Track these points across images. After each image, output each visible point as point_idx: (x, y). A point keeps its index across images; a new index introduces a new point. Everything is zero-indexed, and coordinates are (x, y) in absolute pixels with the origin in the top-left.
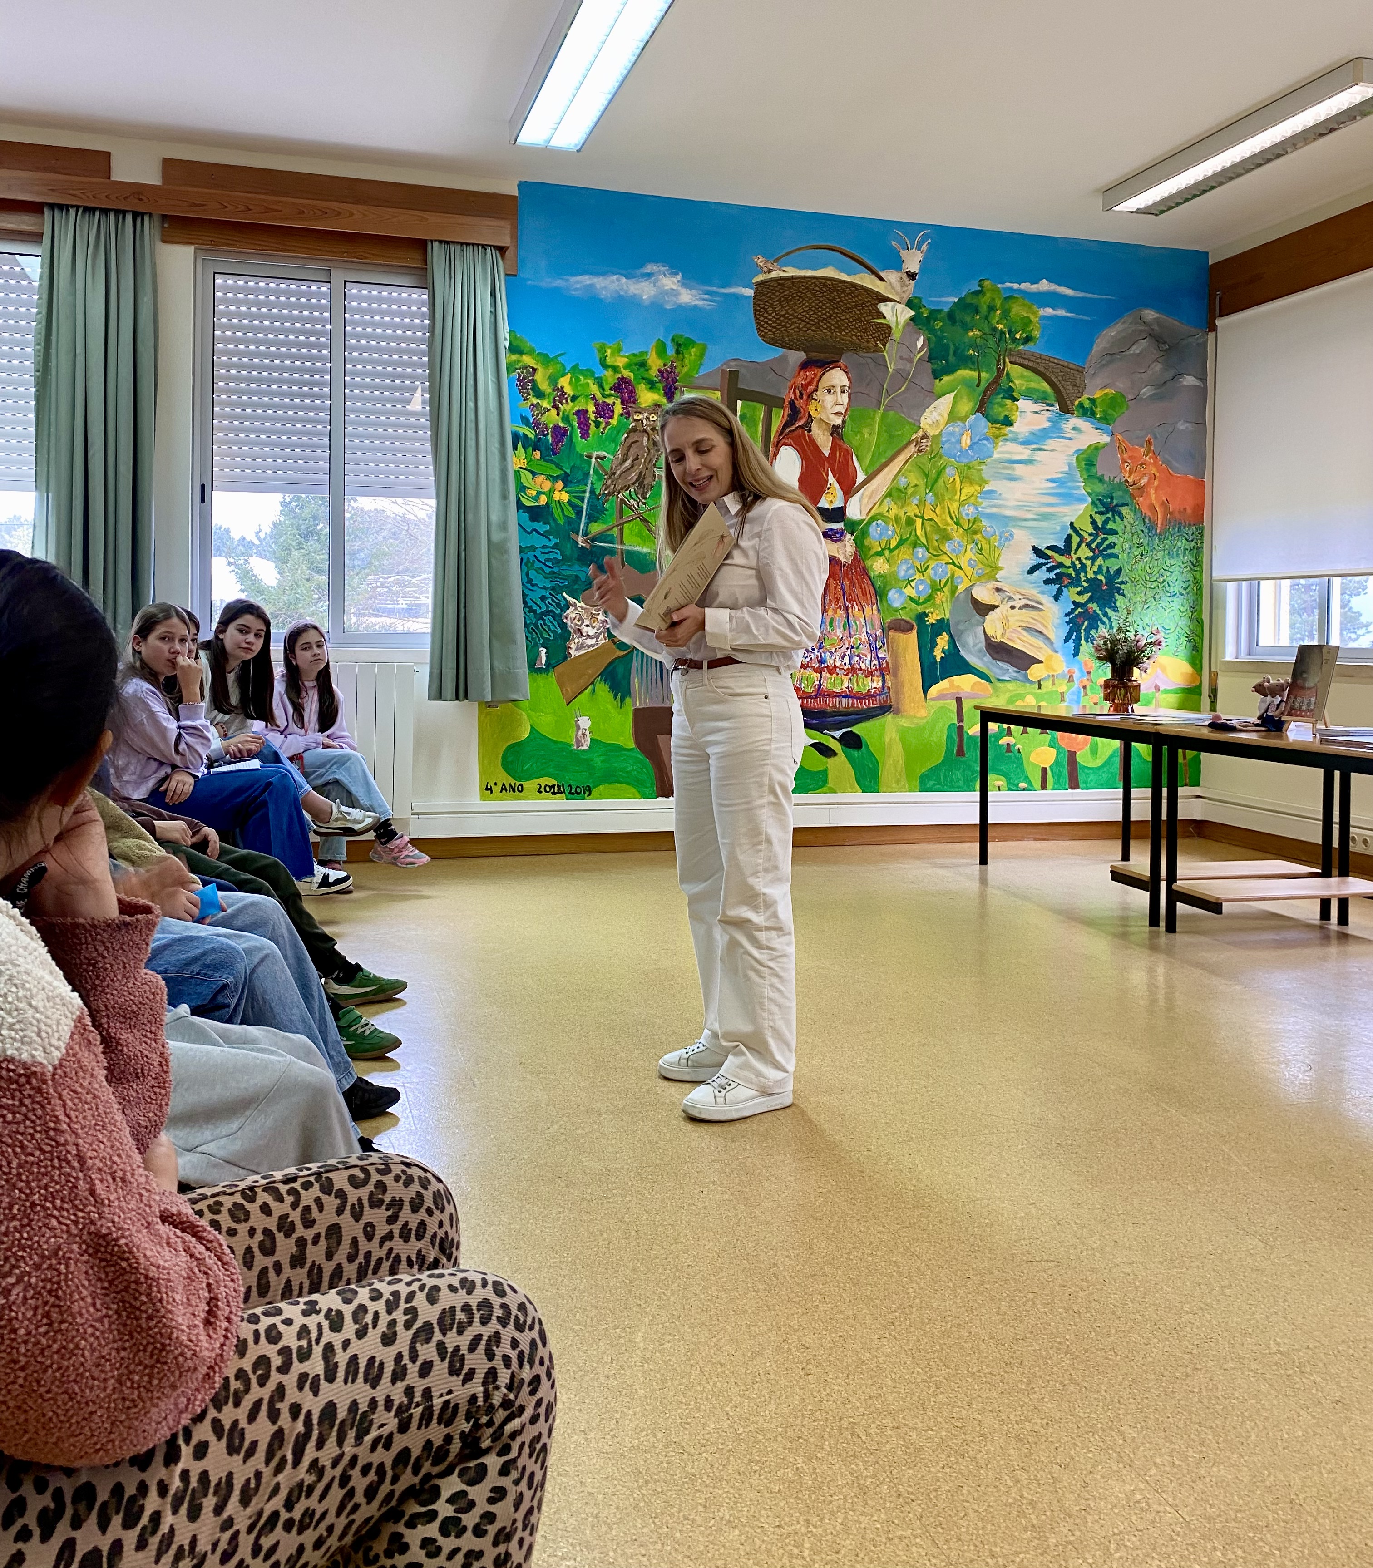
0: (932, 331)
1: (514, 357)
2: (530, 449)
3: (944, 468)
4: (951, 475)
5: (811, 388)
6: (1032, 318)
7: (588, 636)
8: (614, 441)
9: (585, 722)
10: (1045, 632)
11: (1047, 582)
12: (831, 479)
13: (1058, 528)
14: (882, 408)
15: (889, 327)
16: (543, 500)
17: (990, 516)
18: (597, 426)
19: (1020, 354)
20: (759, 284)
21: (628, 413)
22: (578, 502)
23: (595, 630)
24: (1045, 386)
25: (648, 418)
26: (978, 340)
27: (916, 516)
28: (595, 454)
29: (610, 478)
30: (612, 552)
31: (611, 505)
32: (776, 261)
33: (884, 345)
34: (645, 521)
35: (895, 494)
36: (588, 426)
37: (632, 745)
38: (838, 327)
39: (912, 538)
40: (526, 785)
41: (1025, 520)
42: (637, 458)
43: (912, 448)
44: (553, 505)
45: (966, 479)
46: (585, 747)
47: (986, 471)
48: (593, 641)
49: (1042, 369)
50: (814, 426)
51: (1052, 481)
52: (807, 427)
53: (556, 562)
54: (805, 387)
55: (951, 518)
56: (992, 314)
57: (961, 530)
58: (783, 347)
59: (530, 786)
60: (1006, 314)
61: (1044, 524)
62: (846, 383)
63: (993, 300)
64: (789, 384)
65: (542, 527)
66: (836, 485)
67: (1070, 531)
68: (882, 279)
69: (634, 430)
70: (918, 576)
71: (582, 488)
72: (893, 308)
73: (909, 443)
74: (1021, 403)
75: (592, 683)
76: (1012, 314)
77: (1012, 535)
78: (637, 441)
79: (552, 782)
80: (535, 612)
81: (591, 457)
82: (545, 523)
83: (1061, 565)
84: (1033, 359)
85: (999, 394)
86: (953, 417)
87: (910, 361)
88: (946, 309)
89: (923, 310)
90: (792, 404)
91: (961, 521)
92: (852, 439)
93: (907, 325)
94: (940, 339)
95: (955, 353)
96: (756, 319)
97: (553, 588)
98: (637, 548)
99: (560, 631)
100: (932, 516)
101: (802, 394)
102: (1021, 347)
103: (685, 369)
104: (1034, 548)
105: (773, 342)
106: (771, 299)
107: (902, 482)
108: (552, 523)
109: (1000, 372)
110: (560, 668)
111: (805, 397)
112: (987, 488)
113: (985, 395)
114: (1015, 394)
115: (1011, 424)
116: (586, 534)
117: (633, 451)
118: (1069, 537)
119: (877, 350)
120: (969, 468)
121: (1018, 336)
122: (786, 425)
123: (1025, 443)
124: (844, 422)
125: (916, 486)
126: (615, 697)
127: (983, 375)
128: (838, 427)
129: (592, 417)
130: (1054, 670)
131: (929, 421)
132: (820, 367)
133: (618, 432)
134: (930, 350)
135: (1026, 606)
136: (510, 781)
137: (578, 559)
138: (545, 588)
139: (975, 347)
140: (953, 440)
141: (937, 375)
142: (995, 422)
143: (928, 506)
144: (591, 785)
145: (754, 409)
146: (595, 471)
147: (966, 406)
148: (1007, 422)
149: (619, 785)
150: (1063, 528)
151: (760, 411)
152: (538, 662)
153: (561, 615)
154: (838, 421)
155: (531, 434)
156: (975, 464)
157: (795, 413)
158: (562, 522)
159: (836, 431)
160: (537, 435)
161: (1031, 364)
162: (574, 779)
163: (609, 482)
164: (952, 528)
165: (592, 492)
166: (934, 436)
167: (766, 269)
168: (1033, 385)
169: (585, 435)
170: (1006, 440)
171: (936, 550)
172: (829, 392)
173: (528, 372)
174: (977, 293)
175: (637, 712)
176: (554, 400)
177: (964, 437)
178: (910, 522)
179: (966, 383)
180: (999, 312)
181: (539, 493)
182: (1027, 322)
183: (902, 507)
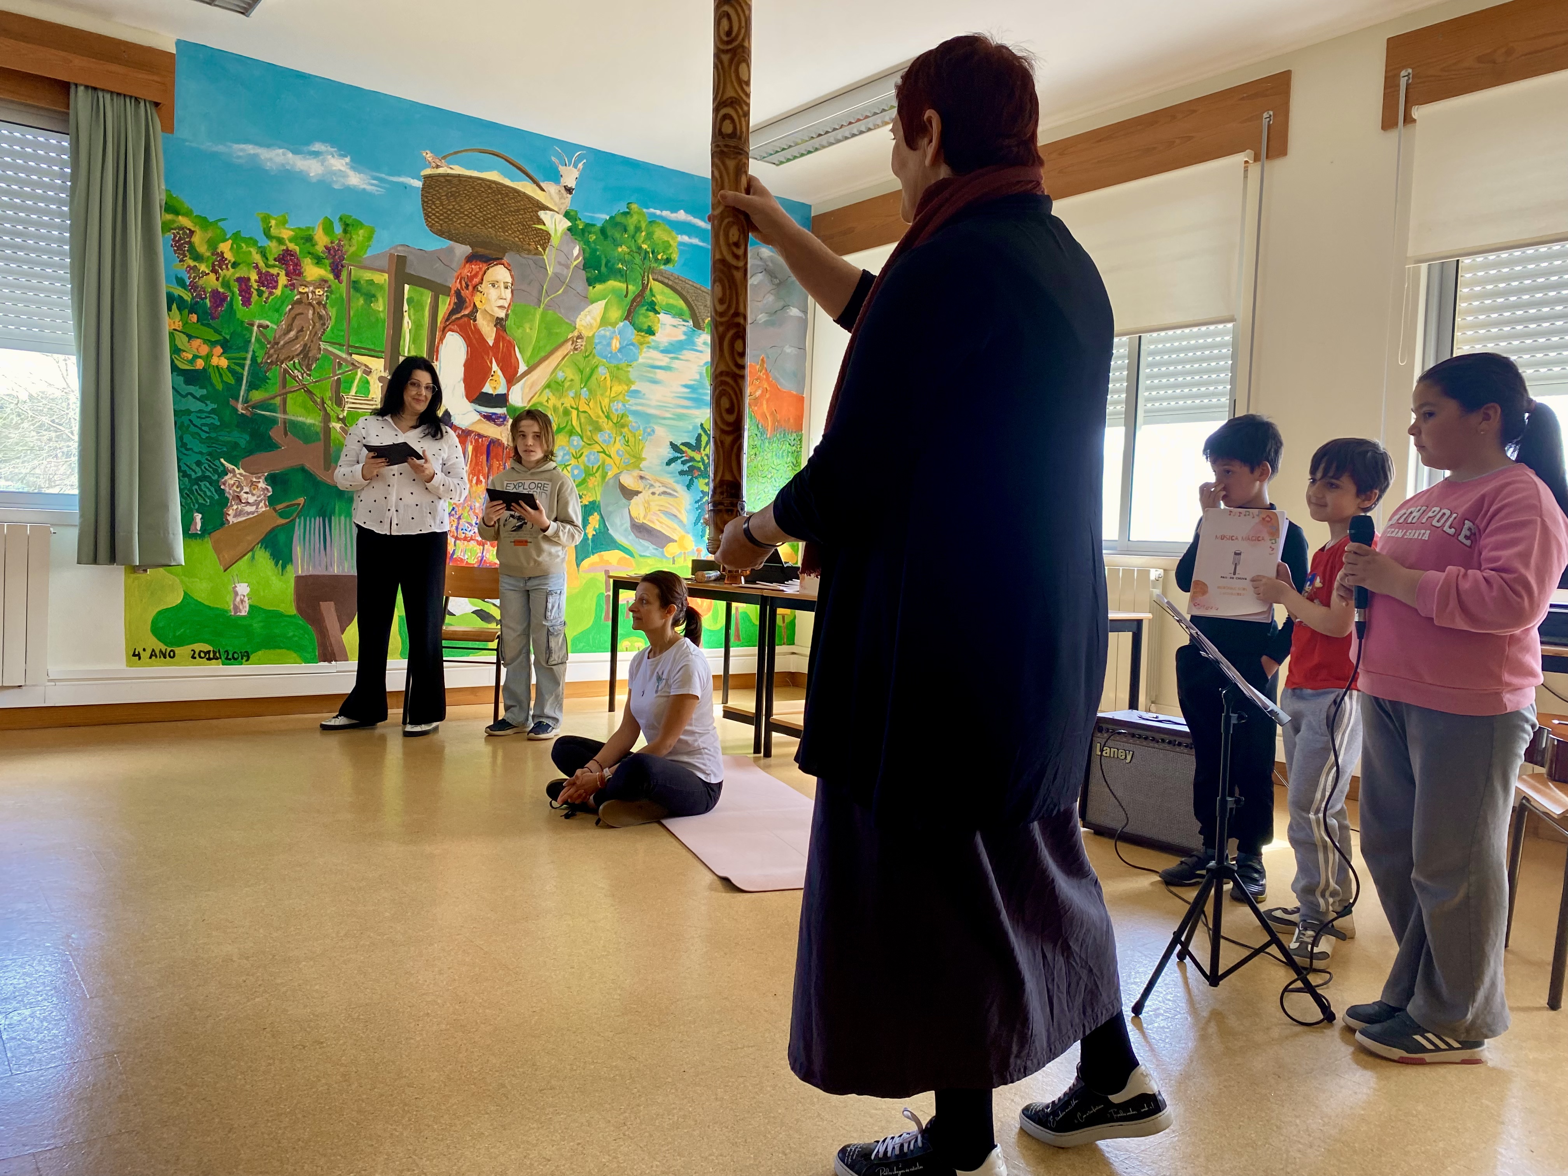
0: (587, 243)
1: (169, 217)
2: (186, 311)
3: (597, 367)
4: (602, 373)
5: (476, 280)
6: (672, 242)
7: (248, 503)
8: (277, 311)
9: (243, 589)
10: (679, 515)
11: (682, 473)
12: (495, 367)
13: (691, 427)
14: (542, 306)
15: (548, 234)
16: (200, 364)
17: (636, 413)
18: (260, 293)
19: (661, 273)
20: (427, 178)
21: (293, 285)
22: (238, 369)
23: (255, 498)
24: (681, 304)
25: (313, 292)
26: (626, 256)
27: (572, 408)
28: (257, 322)
29: (272, 347)
30: (274, 421)
31: (274, 374)
32: (444, 158)
33: (544, 250)
34: (309, 392)
35: (553, 385)
36: (250, 294)
37: (293, 611)
38: (502, 228)
39: (569, 427)
40: (178, 650)
41: (665, 418)
42: (301, 330)
43: (569, 346)
44: (211, 370)
45: (615, 378)
46: (243, 614)
47: (633, 374)
48: (253, 509)
49: (680, 289)
50: (479, 316)
51: (686, 386)
52: (472, 315)
53: (213, 427)
54: (471, 279)
55: (603, 412)
56: (637, 235)
57: (610, 423)
58: (451, 239)
59: (183, 651)
60: (649, 236)
61: (681, 424)
62: (510, 280)
63: (639, 222)
64: (456, 274)
65: (200, 392)
66: (499, 373)
67: (700, 431)
68: (543, 190)
69: (299, 302)
70: (573, 462)
71: (242, 354)
72: (552, 217)
73: (566, 341)
74: (662, 316)
75: (252, 550)
76: (655, 236)
77: (653, 431)
78: (302, 314)
79: (207, 647)
80: (189, 476)
81: (252, 325)
82: (201, 388)
83: (692, 459)
84: (672, 278)
85: (643, 306)
86: (604, 321)
87: (568, 267)
88: (599, 225)
89: (578, 222)
90: (458, 294)
91: (612, 416)
92: (514, 331)
93: (565, 234)
94: (594, 251)
95: (606, 265)
96: (424, 209)
97: (210, 454)
98: (300, 419)
99: (217, 497)
100: (586, 408)
101: (467, 286)
102: (662, 267)
103: (353, 249)
104: (671, 443)
105: (440, 233)
106: (439, 193)
107: (560, 375)
108: (210, 389)
109: (645, 287)
110: (217, 534)
111: (470, 288)
112: (633, 388)
113: (631, 306)
114: (657, 308)
115: (654, 334)
116: (246, 401)
117: (296, 322)
118: (700, 436)
119: (538, 253)
120: (618, 369)
121: (659, 257)
122: (453, 312)
123: (665, 351)
124: (507, 315)
125: (572, 380)
126: (276, 564)
127: (630, 287)
128: (502, 319)
129: (255, 285)
130: (686, 549)
131: (584, 323)
132: (485, 262)
133: (283, 303)
134: (584, 259)
135: (664, 493)
136: (160, 646)
137: (237, 426)
138: (201, 453)
139: (623, 262)
140: (605, 343)
141: (591, 282)
142: (640, 330)
143: (583, 401)
144: (249, 651)
145: (422, 294)
146: (257, 340)
147: (616, 314)
148: (651, 332)
149: (279, 651)
150: (695, 428)
151: (427, 297)
152: (192, 528)
153: (218, 481)
154: (502, 314)
155: (187, 296)
156: (623, 364)
157: (460, 303)
158: (219, 387)
159: (499, 323)
160: (193, 298)
161: (670, 283)
162: (233, 645)
163: (272, 351)
164: (603, 421)
165: (254, 359)
166: (588, 337)
167: (434, 165)
168: (671, 301)
169: (247, 302)
170: (649, 347)
171: (589, 439)
172: (493, 285)
173: (185, 233)
174: (626, 214)
175: (299, 580)
176: (213, 265)
177: (614, 341)
178: (566, 413)
179: (614, 291)
180: (643, 234)
181: (195, 357)
182: (667, 246)
183: (560, 398)
